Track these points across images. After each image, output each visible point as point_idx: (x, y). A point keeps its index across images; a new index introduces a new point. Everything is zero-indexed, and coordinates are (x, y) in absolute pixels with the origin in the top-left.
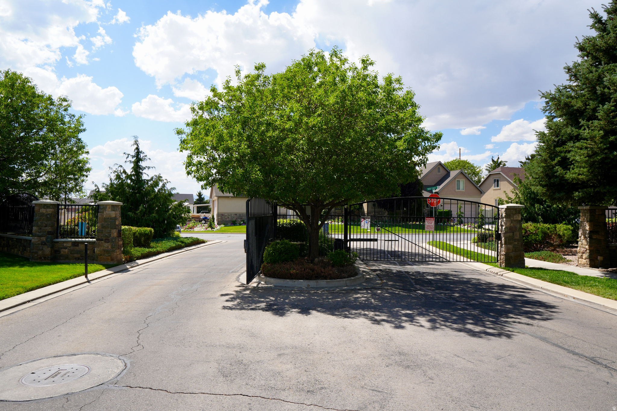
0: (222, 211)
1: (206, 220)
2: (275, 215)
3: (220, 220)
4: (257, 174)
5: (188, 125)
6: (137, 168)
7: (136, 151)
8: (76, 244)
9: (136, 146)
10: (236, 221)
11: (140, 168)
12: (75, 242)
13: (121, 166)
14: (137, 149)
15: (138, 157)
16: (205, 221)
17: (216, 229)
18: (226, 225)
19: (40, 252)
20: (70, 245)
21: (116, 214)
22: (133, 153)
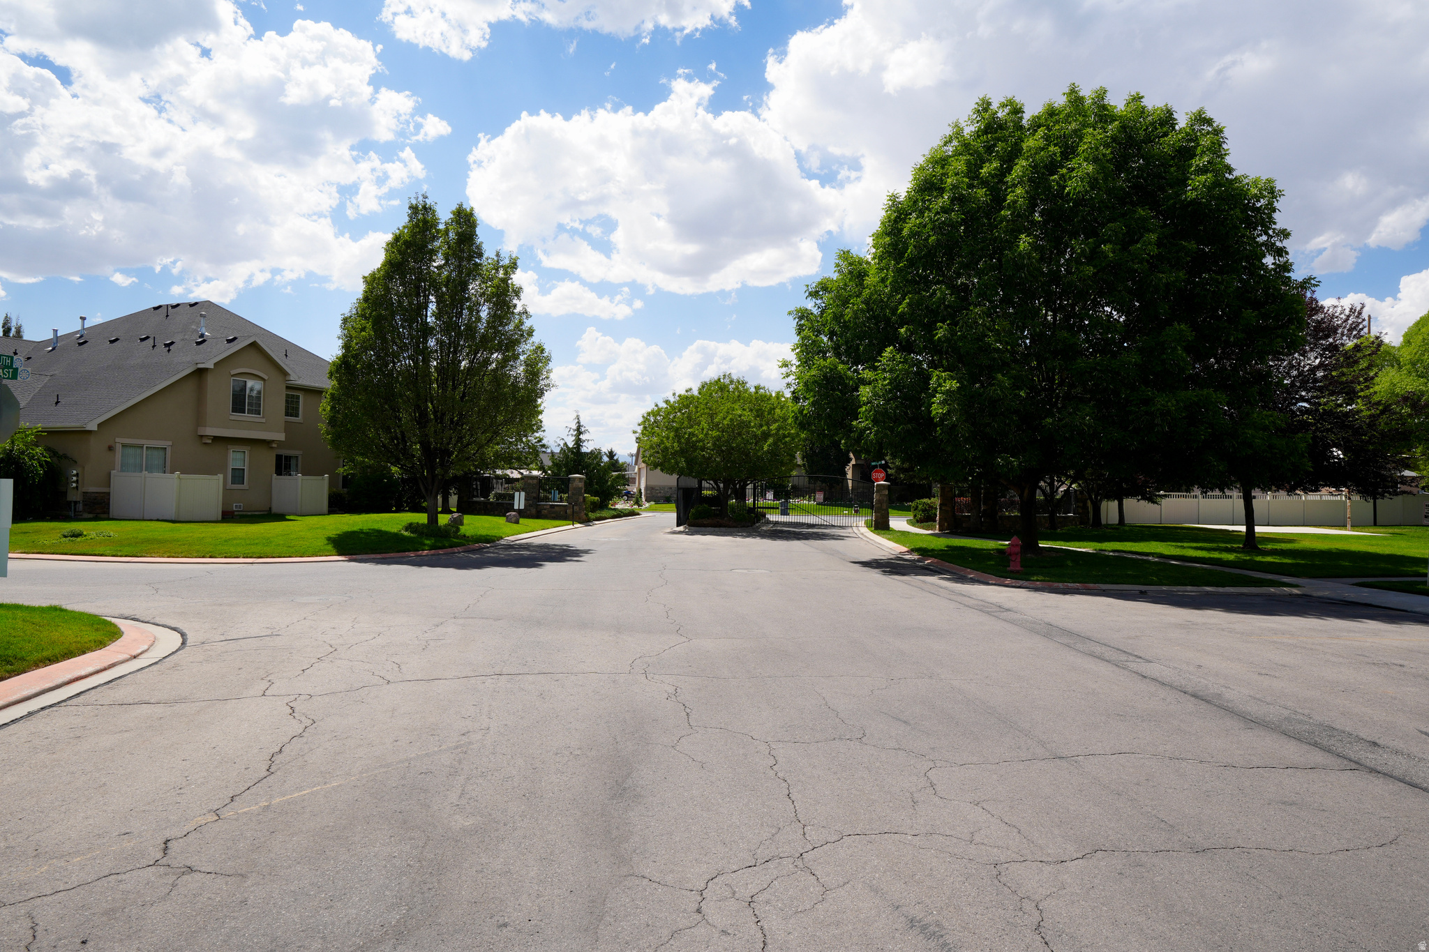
0: (652, 483)
1: (629, 495)
2: (700, 488)
3: (649, 495)
4: (683, 464)
5: (639, 425)
6: (578, 442)
7: (577, 425)
8: (552, 506)
9: (577, 421)
10: (670, 497)
11: (581, 442)
12: (553, 505)
13: (563, 439)
14: (579, 422)
15: (579, 431)
16: (628, 497)
17: (644, 507)
18: (657, 502)
19: (528, 512)
20: (548, 507)
21: (581, 485)
22: (575, 427)
